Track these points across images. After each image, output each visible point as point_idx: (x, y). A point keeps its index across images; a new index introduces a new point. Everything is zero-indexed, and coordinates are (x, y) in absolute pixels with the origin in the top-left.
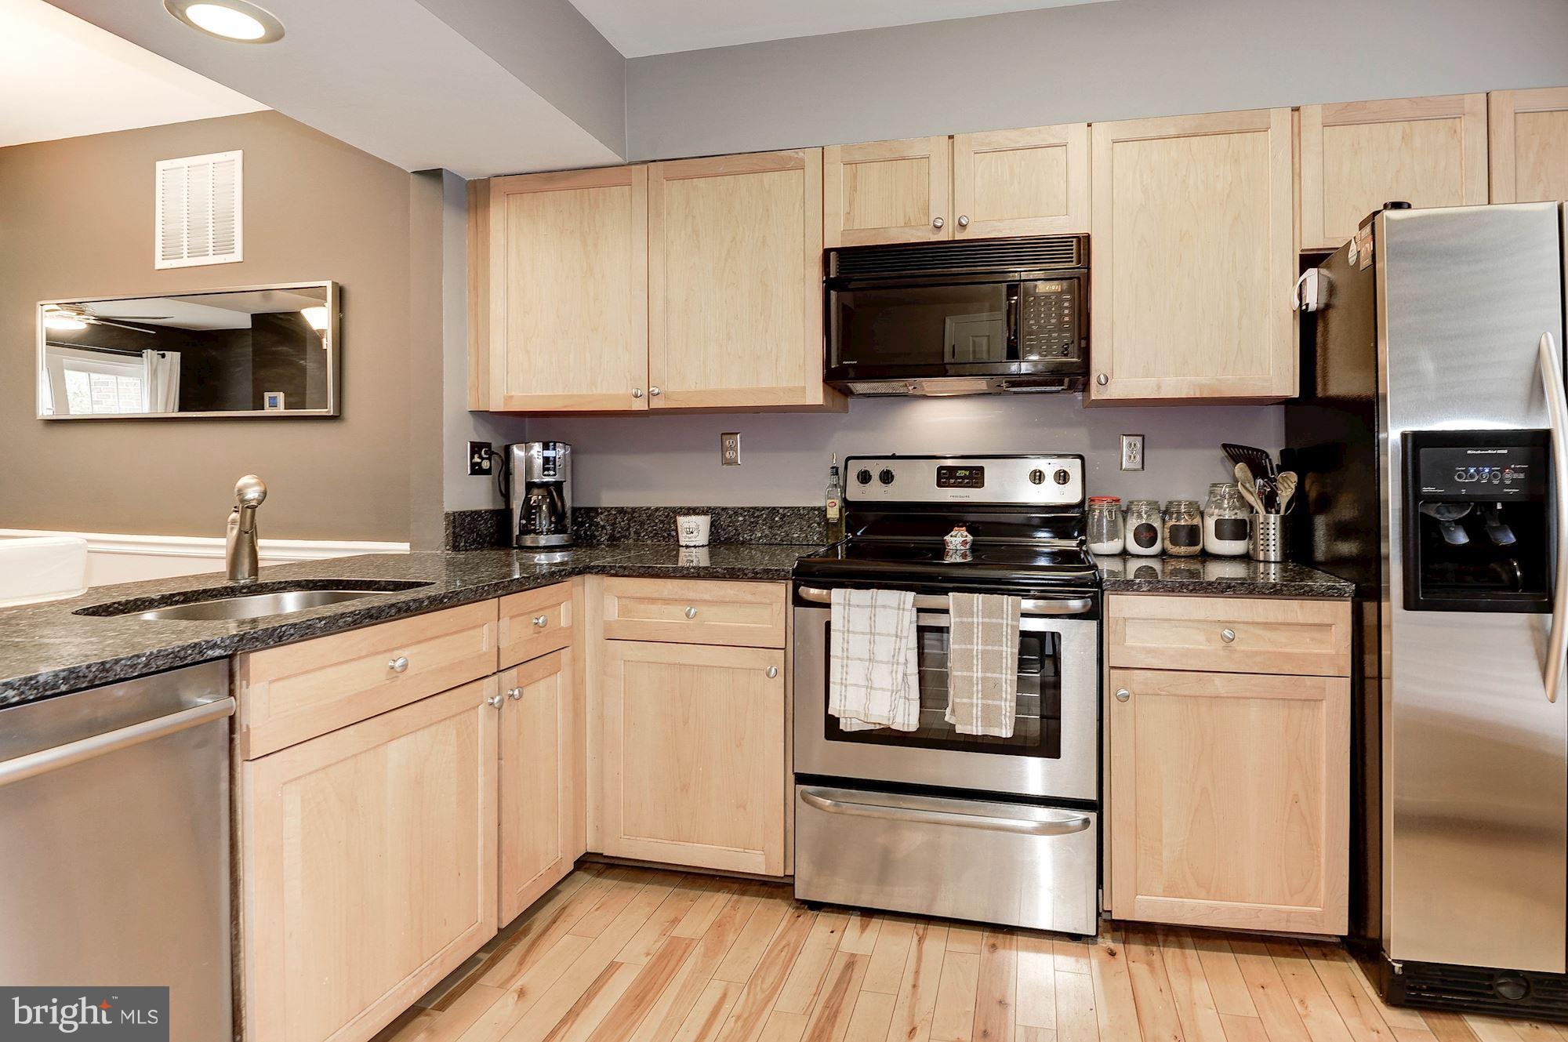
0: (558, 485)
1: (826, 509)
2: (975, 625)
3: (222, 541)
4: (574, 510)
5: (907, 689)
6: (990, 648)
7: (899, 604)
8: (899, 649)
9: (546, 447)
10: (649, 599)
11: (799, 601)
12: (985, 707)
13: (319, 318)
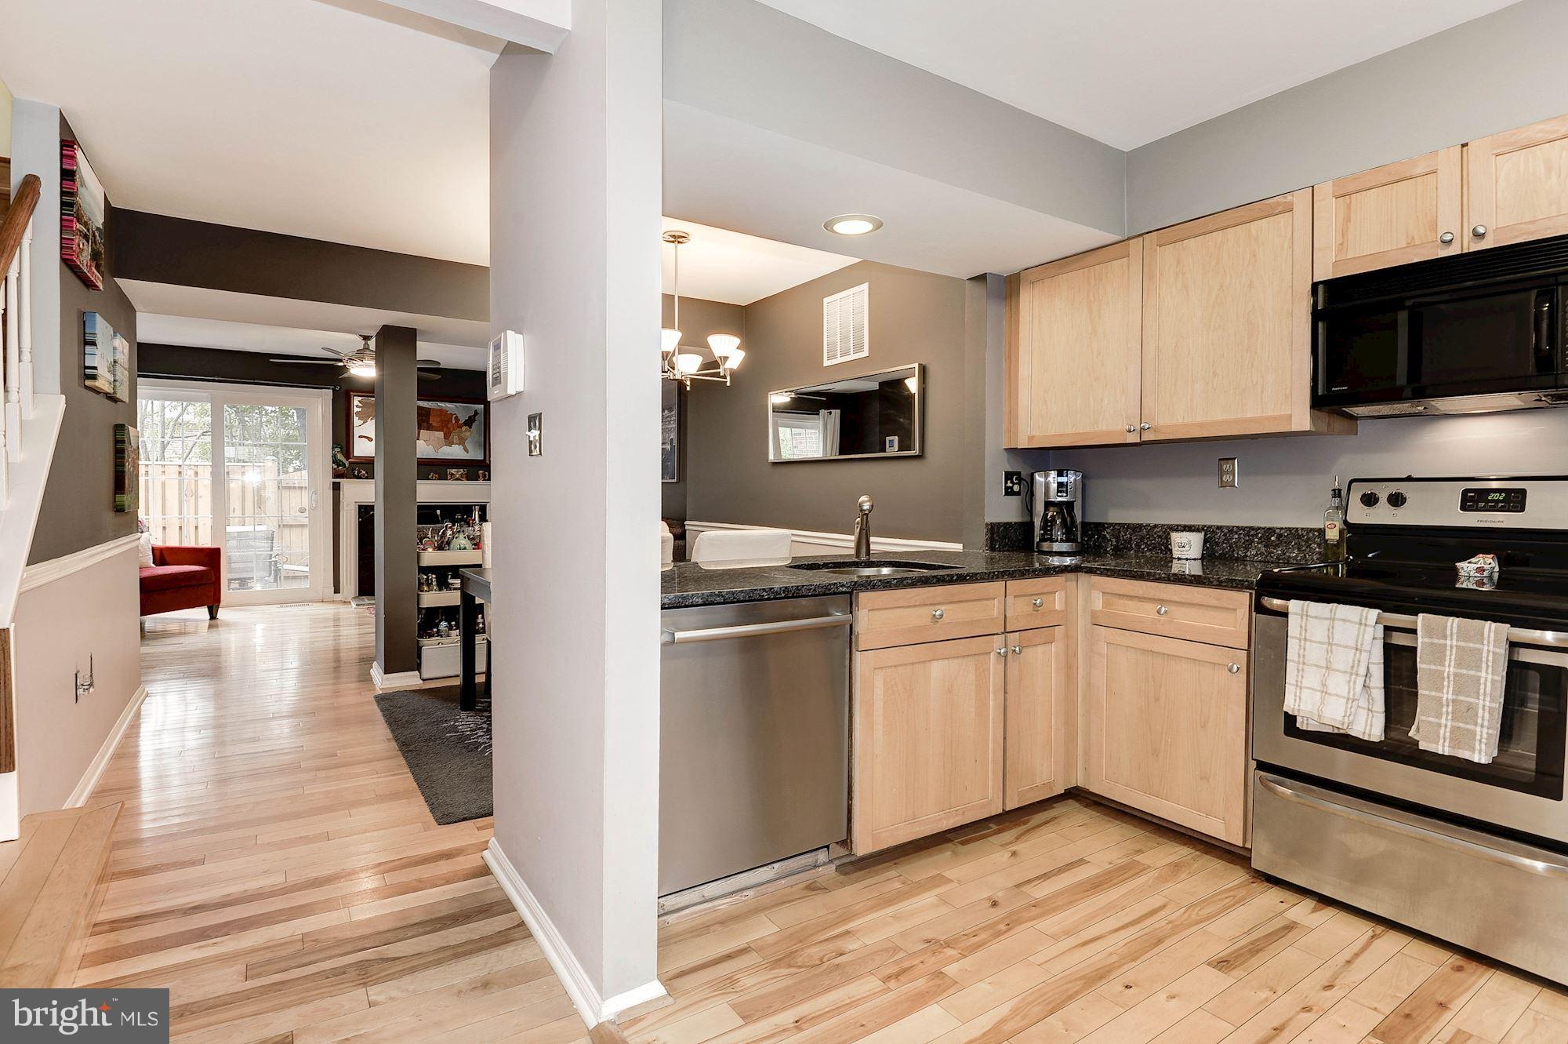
0: (1070, 505)
1: (1325, 530)
2: (1448, 648)
3: (852, 538)
4: (1085, 524)
5: (1371, 701)
6: (1464, 671)
7: (1361, 620)
8: (1359, 661)
9: (1060, 474)
10: (1127, 596)
11: (1260, 608)
12: (1454, 730)
13: (912, 385)
